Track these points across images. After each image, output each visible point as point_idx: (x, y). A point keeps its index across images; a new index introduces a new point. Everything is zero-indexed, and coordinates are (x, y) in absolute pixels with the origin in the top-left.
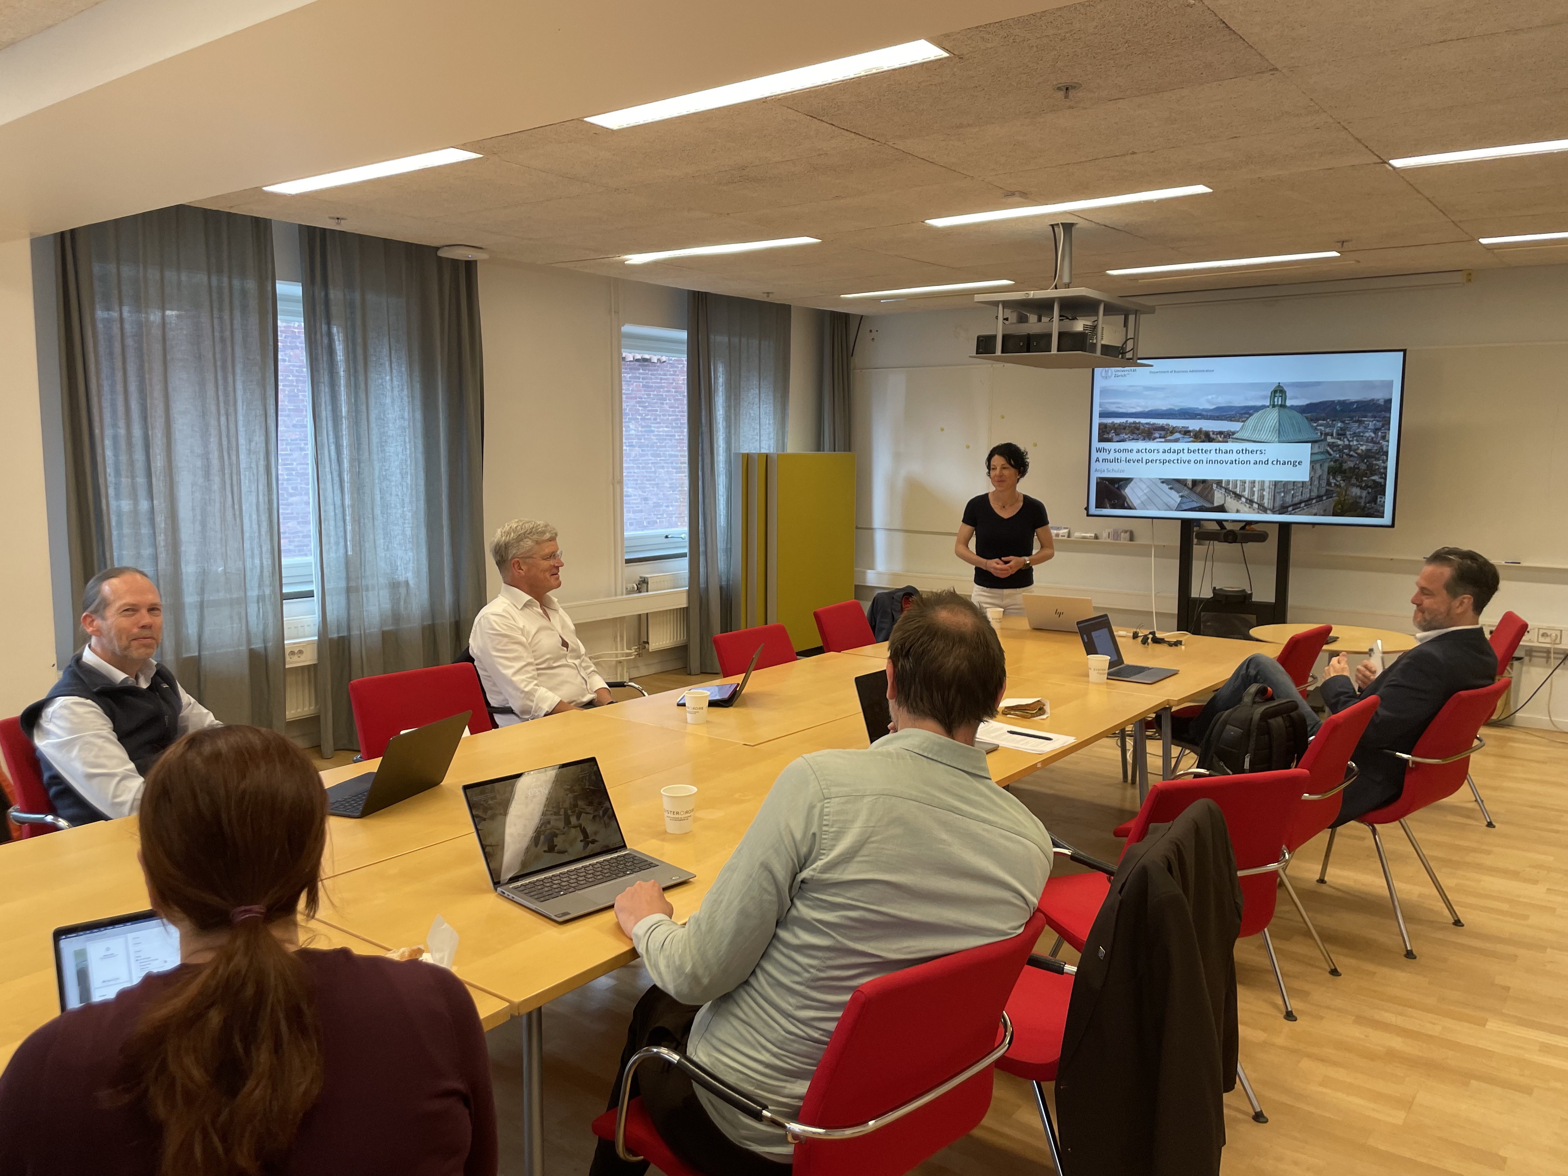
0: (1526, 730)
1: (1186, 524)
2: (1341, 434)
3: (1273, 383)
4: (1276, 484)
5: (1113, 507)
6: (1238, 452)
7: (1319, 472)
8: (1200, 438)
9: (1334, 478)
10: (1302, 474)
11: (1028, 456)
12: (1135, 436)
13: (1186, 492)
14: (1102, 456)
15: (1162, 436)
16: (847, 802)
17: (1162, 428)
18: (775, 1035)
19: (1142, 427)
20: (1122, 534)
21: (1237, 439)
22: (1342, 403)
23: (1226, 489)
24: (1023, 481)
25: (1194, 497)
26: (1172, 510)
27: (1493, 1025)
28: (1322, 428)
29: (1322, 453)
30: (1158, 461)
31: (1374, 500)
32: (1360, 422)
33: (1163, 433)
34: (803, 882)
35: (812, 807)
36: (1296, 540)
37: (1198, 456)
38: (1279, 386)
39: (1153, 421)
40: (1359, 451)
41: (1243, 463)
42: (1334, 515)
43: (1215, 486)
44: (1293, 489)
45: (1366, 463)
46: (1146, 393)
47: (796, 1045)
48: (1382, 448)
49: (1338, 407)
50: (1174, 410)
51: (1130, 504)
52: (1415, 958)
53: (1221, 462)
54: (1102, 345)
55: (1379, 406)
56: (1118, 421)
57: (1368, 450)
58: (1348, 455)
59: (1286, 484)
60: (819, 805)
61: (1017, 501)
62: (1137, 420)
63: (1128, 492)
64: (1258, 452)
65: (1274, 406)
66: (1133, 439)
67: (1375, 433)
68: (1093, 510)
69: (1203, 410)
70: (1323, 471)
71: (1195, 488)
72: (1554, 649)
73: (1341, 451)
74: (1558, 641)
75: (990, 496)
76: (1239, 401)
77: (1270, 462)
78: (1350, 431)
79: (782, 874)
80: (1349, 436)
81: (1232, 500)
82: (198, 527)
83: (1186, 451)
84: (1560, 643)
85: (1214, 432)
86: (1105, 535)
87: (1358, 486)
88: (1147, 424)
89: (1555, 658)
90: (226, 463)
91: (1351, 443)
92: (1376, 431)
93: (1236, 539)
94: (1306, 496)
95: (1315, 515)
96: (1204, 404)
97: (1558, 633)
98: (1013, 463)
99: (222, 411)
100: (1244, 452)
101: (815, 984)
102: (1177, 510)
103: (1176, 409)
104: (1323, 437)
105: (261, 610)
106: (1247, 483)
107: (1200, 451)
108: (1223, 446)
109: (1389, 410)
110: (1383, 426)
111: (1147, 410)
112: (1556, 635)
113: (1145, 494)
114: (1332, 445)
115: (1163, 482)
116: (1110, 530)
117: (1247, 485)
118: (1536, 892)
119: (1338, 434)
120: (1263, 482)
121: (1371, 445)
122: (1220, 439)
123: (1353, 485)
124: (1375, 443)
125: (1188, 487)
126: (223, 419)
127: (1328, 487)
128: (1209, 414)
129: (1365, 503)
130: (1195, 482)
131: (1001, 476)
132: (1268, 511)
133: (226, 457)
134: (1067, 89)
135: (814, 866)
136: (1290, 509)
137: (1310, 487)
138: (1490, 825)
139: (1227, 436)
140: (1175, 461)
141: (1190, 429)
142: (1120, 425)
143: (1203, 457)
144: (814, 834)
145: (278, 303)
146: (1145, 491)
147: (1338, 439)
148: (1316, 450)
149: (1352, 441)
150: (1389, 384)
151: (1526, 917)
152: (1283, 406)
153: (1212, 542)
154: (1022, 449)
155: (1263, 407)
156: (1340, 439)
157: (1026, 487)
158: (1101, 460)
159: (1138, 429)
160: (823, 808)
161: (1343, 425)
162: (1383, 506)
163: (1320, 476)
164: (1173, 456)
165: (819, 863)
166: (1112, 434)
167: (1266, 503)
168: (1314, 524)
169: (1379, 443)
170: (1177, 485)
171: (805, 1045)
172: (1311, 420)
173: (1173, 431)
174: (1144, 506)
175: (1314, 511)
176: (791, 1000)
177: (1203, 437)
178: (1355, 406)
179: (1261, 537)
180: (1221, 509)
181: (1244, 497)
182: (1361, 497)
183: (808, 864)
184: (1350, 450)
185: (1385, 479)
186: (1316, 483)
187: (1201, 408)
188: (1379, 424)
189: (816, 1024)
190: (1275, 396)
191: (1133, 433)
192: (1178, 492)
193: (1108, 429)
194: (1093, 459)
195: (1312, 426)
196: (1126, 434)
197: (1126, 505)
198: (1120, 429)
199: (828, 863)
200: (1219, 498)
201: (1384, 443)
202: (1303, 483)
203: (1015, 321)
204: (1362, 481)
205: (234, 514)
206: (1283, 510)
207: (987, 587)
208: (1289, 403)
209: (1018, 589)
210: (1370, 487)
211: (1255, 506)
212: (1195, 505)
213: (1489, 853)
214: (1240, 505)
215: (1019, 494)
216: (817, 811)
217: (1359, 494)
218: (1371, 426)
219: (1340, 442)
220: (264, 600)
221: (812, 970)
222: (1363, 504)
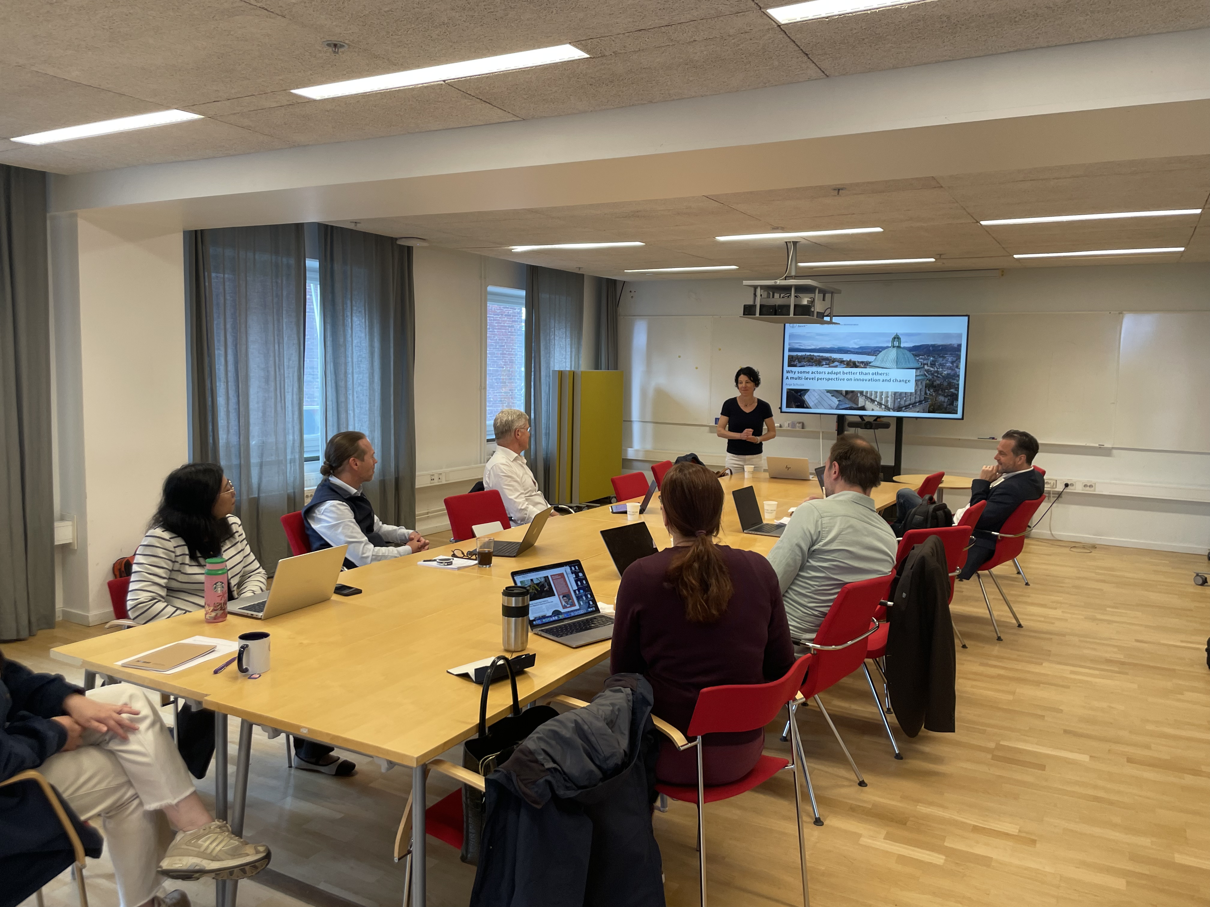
0: (1038, 539)
1: (841, 419)
2: (933, 364)
3: (894, 333)
4: (895, 393)
5: (798, 407)
6: (873, 374)
7: (920, 387)
8: (850, 365)
9: (929, 390)
10: (910, 388)
11: (760, 374)
12: (811, 364)
13: (841, 398)
14: (790, 375)
15: (827, 363)
16: (831, 519)
17: (827, 359)
18: (798, 614)
19: (814, 358)
20: (797, 424)
21: (871, 366)
22: (933, 346)
23: (866, 397)
24: (757, 389)
25: (847, 401)
26: (833, 409)
27: (1045, 664)
28: (922, 360)
29: (922, 375)
30: (825, 379)
31: (952, 404)
32: (944, 357)
33: (828, 362)
34: (813, 551)
35: (817, 521)
36: (906, 428)
37: (849, 376)
38: (897, 335)
39: (821, 354)
40: (943, 375)
41: (876, 380)
42: (929, 412)
43: (859, 395)
44: (905, 397)
45: (947, 382)
46: (817, 337)
47: (807, 618)
48: (956, 373)
49: (931, 348)
50: (834, 348)
51: (808, 405)
52: (1002, 640)
53: (863, 380)
54: (817, 312)
55: (955, 348)
56: (800, 354)
57: (948, 374)
58: (936, 376)
59: (901, 394)
60: (820, 520)
61: (754, 402)
62: (812, 354)
63: (806, 397)
64: (885, 374)
65: (894, 347)
66: (809, 365)
67: (952, 364)
68: (784, 409)
69: (852, 348)
70: (922, 386)
71: (847, 396)
72: (1053, 491)
73: (932, 374)
74: (1055, 487)
75: (737, 399)
76: (873, 343)
77: (892, 380)
78: (938, 362)
79: (805, 548)
80: (937, 366)
81: (869, 403)
82: (261, 414)
83: (842, 373)
84: (1056, 488)
85: (858, 362)
86: (786, 425)
87: (942, 395)
88: (818, 356)
89: (1053, 497)
90: (277, 373)
91: (939, 370)
92: (952, 363)
93: (872, 427)
94: (913, 401)
95: (918, 412)
96: (852, 344)
97: (1055, 482)
98: (752, 379)
99: (276, 341)
100: (876, 374)
101: (816, 592)
102: (836, 409)
103: (836, 347)
104: (922, 366)
105: (292, 468)
106: (878, 393)
107: (850, 373)
108: (864, 370)
109: (960, 350)
110: (957, 360)
111: (818, 347)
112: (1054, 483)
113: (817, 399)
114: (927, 371)
115: (828, 392)
116: (789, 422)
117: (878, 394)
118: (1057, 613)
119: (931, 364)
120: (888, 392)
121: (950, 371)
122: (863, 366)
123: (940, 395)
124: (952, 370)
125: (843, 395)
126: (277, 346)
127: (925, 396)
128: (857, 350)
129: (947, 405)
130: (847, 392)
131: (745, 387)
132: (891, 410)
133: (277, 370)
134: (839, 190)
135: (819, 544)
136: (903, 409)
137: (915, 395)
138: (1027, 584)
139: (866, 364)
140: (835, 379)
141: (844, 359)
142: (801, 356)
143: (852, 377)
144: (819, 532)
145: (307, 272)
146: (817, 397)
147: (931, 367)
148: (918, 374)
149: (939, 368)
150: (960, 336)
151: (1053, 623)
152: (899, 347)
153: (857, 429)
154: (756, 370)
155: (887, 347)
156: (932, 367)
157: (759, 393)
158: (789, 378)
159: (812, 359)
160: (822, 521)
161: (934, 359)
162: (957, 407)
163: (921, 389)
164: (834, 376)
165: (821, 543)
166: (796, 362)
167: (890, 405)
168: (917, 418)
169: (955, 370)
170: (836, 394)
171: (811, 618)
172: (915, 356)
173: (834, 360)
174: (816, 407)
175: (918, 410)
176: (806, 600)
177: (852, 364)
178: (940, 348)
179: (886, 426)
180: (863, 408)
181: (877, 401)
182: (944, 402)
183: (815, 544)
184: (938, 374)
185: (958, 391)
186: (919, 393)
187: (851, 347)
188: (955, 359)
189: (816, 609)
190: (894, 341)
191: (809, 361)
192: (837, 398)
193: (794, 359)
194: (785, 377)
195: (916, 359)
196: (805, 362)
197: (805, 406)
198: (802, 359)
199: (825, 543)
200: (861, 402)
201: (957, 369)
202: (911, 393)
203: (766, 297)
204: (945, 392)
205: (282, 406)
206: (899, 409)
207: (736, 454)
208: (902, 345)
209: (754, 456)
210: (950, 396)
211: (883, 407)
212: (848, 406)
213: (1029, 597)
214: (874, 406)
215: (755, 398)
216: (820, 522)
217: (943, 400)
218: (950, 359)
219: (932, 369)
220: (295, 462)
221: (815, 587)
222: (945, 406)
